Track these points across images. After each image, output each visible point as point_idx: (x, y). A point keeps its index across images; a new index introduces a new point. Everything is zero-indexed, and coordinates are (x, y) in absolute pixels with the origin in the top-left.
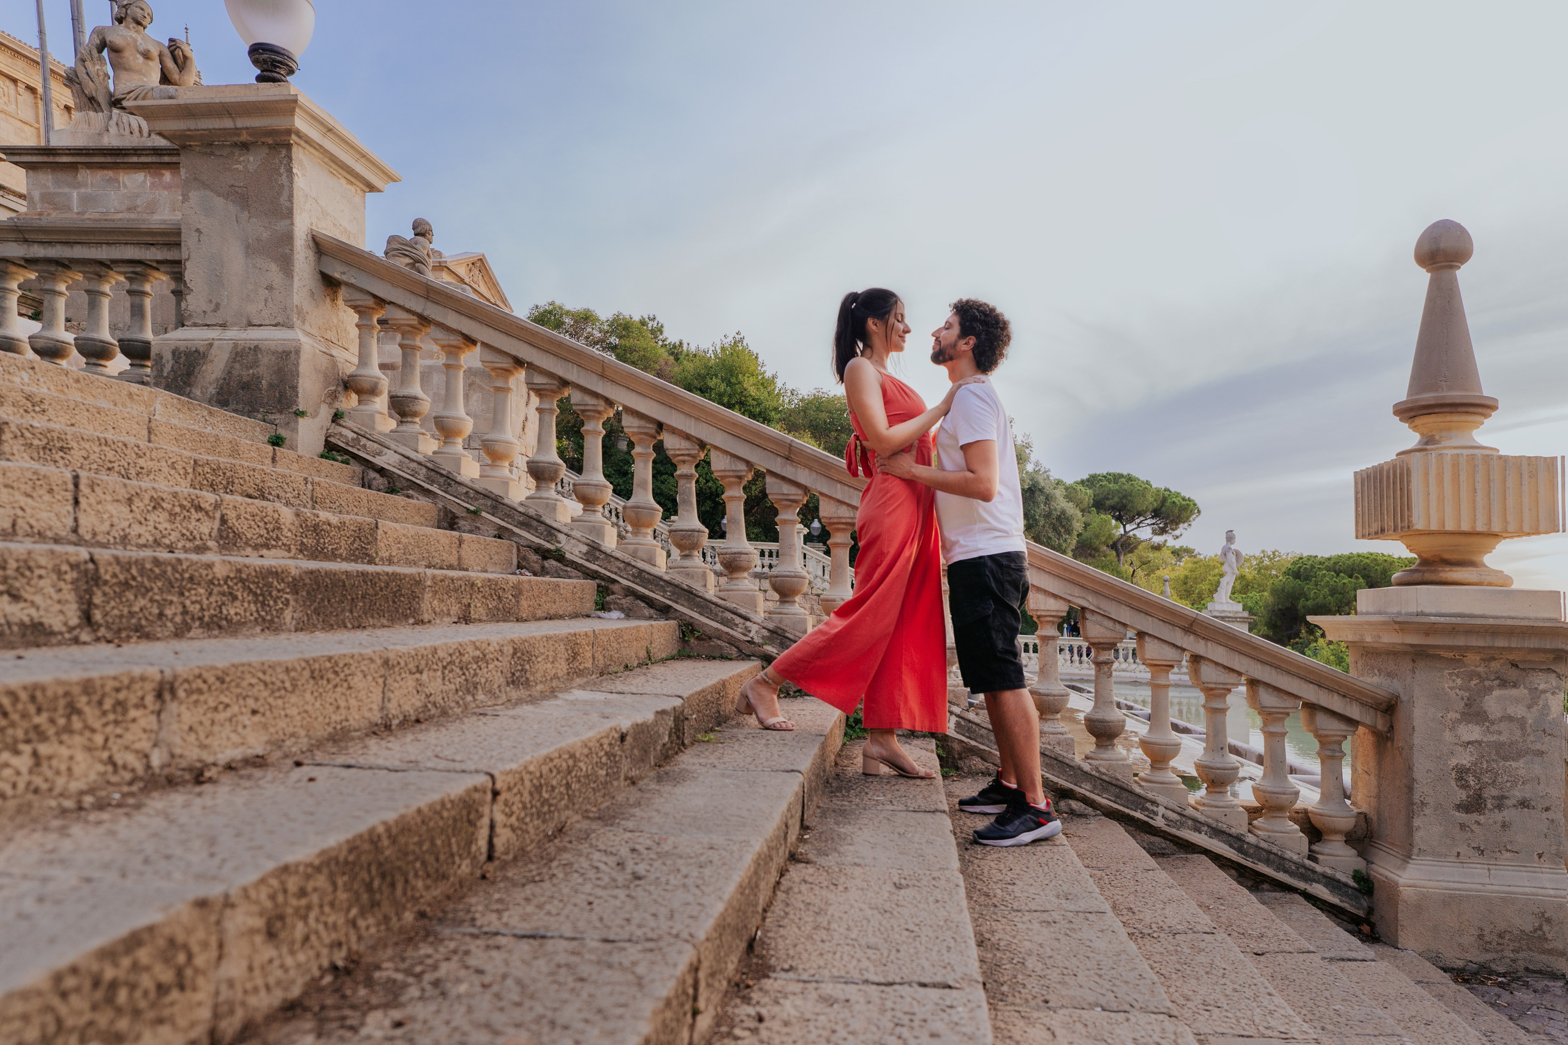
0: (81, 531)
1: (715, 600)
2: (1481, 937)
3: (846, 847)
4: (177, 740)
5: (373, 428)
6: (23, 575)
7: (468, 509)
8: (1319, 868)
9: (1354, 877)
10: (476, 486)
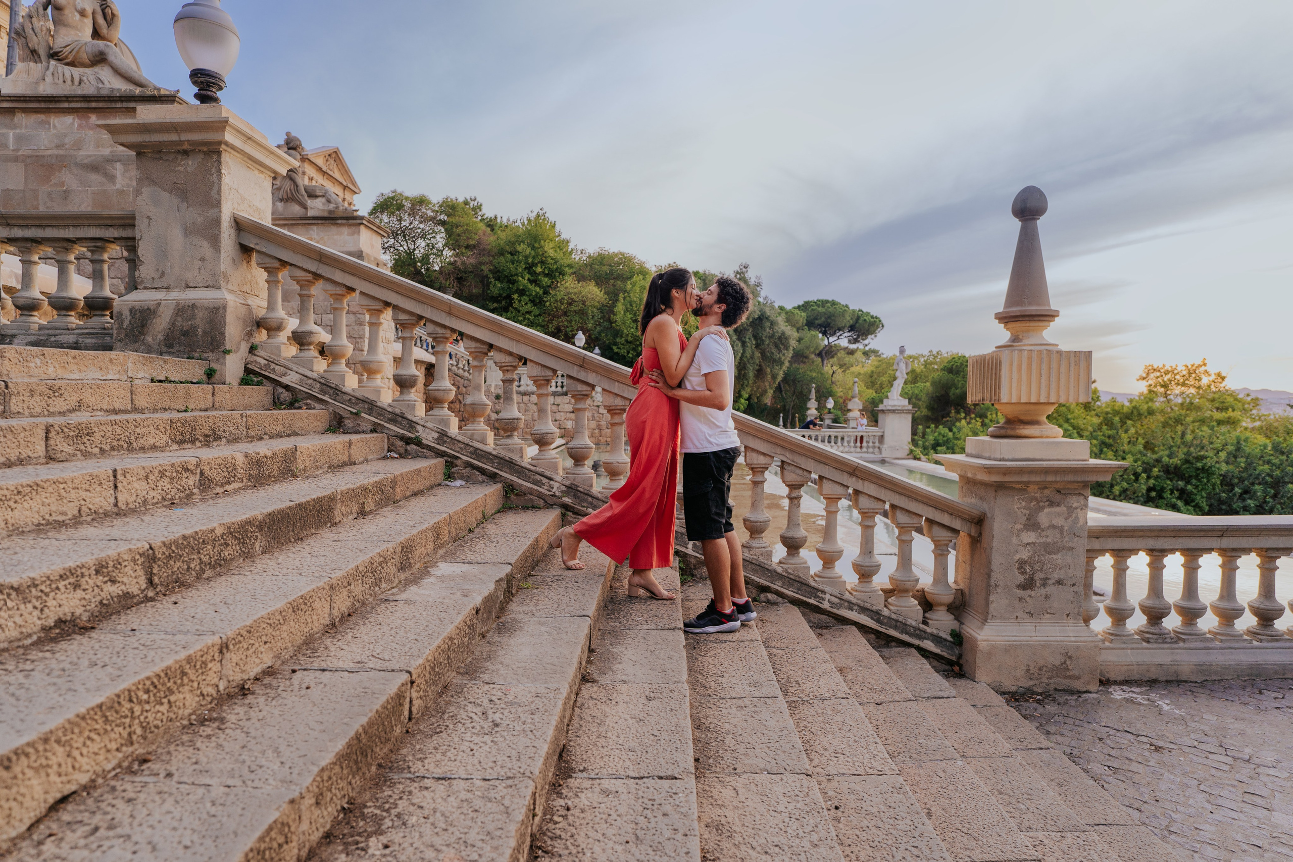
0: (119, 504)
1: (529, 467)
2: (1028, 670)
3: (617, 666)
4: (231, 673)
5: (280, 356)
6: (116, 568)
7: (351, 412)
8: (928, 630)
9: (951, 635)
10: (357, 395)
